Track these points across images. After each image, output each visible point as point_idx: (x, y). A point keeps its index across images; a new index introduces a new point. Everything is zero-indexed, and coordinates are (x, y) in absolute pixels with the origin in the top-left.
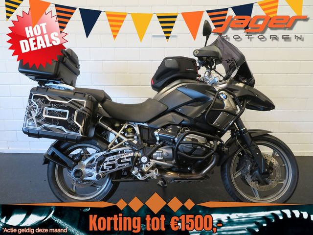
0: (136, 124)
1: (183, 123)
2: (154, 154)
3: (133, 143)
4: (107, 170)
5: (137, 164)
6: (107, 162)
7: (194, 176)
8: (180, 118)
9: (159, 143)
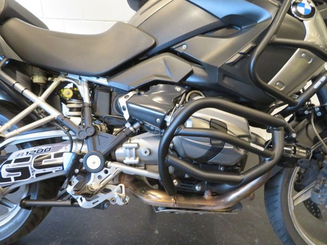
0: (85, 79)
1: (190, 79)
2: (119, 151)
3: (72, 123)
4: (9, 180)
5: (77, 171)
6: (10, 162)
7: (209, 203)
8: (184, 67)
9: (132, 124)
